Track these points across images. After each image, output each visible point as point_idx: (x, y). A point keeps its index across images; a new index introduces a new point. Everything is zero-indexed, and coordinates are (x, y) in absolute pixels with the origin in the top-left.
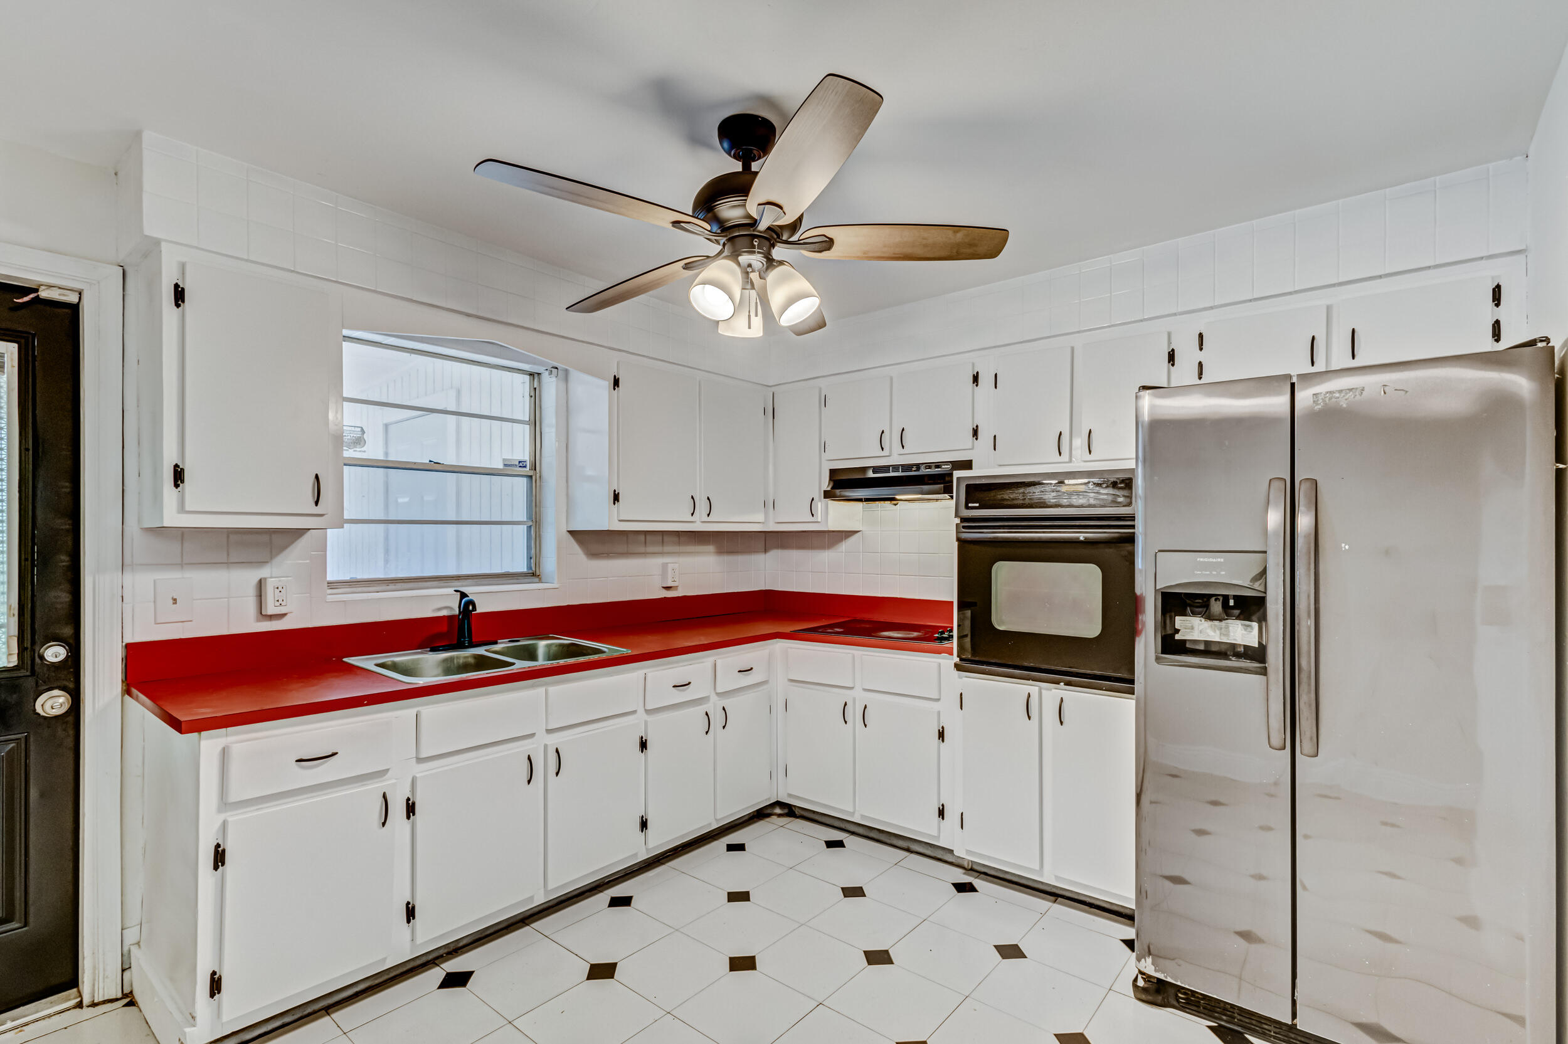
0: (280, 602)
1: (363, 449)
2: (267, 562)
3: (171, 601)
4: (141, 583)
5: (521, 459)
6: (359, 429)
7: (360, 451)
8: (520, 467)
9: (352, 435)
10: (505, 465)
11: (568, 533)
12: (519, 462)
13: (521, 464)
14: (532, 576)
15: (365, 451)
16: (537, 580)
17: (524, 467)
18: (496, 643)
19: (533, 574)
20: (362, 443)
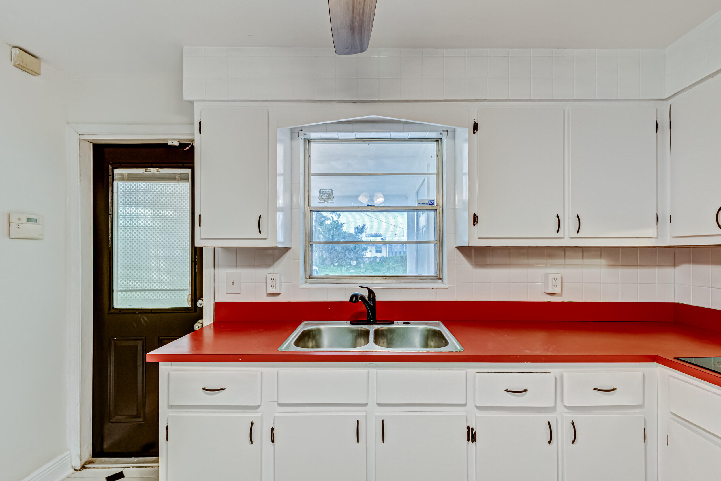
0: (273, 287)
1: (332, 202)
2: (272, 265)
3: (232, 283)
4: (222, 273)
5: (431, 199)
6: (330, 190)
7: (331, 203)
8: (430, 204)
9: (327, 194)
10: (418, 204)
11: (456, 249)
12: (429, 201)
13: (430, 203)
14: (437, 278)
15: (333, 203)
16: (440, 281)
17: (433, 204)
18: (392, 323)
19: (439, 277)
20: (332, 198)
